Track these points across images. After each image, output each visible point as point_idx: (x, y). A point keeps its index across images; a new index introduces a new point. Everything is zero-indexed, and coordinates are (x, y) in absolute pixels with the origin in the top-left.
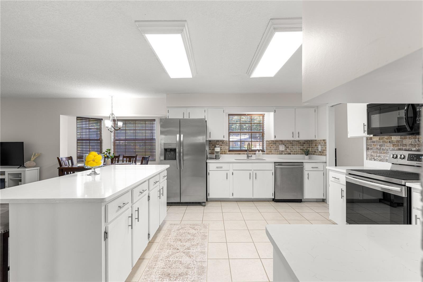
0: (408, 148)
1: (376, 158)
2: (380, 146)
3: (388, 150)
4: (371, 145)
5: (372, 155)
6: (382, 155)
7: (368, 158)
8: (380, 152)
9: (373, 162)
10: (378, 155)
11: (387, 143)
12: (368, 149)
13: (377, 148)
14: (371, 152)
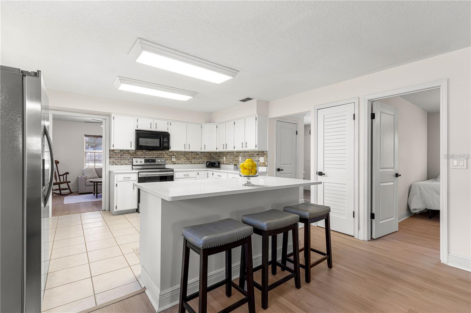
0: (139, 156)
1: (117, 163)
2: (120, 155)
3: (126, 158)
4: (113, 155)
5: (113, 162)
6: (122, 162)
7: (110, 164)
8: (120, 159)
9: (115, 166)
10: (119, 161)
11: (126, 153)
12: (110, 158)
13: (119, 157)
14: (113, 159)
